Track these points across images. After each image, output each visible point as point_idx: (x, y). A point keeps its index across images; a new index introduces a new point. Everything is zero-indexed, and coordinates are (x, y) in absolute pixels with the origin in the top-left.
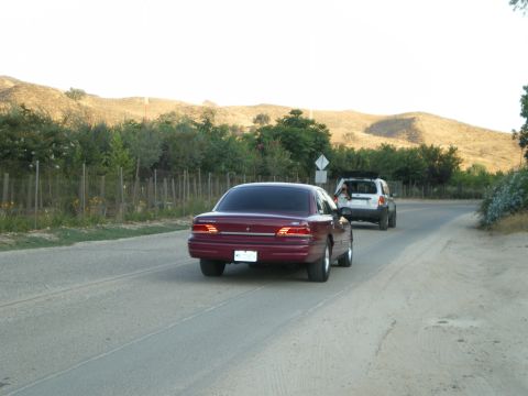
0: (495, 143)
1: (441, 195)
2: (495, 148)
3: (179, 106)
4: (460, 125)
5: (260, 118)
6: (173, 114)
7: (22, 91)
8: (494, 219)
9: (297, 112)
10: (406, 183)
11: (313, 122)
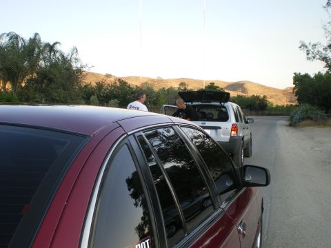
0: (275, 93)
1: (263, 114)
2: (276, 96)
3: (149, 79)
4: (262, 86)
5: (182, 84)
6: (147, 83)
7: (89, 75)
8: (295, 123)
9: (212, 84)
10: (251, 110)
11: (218, 87)
